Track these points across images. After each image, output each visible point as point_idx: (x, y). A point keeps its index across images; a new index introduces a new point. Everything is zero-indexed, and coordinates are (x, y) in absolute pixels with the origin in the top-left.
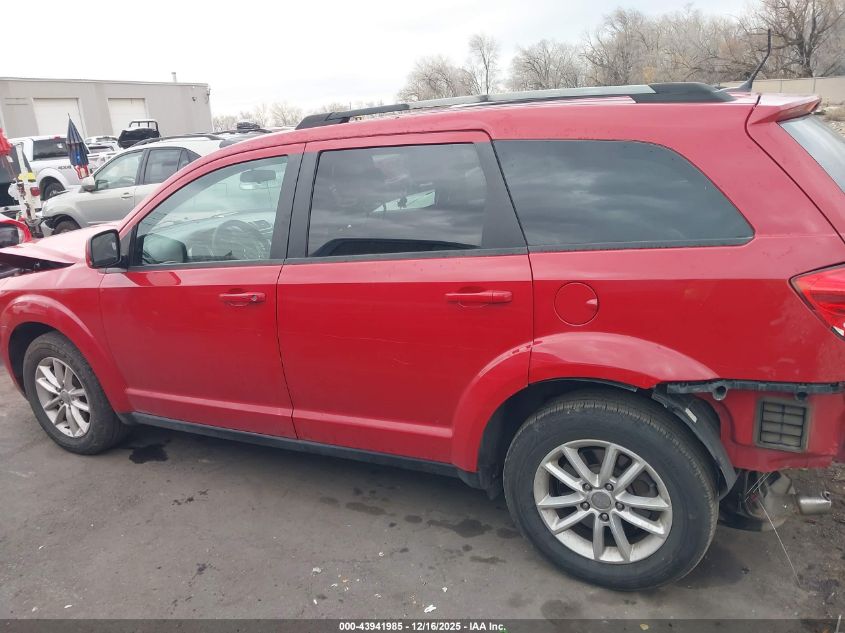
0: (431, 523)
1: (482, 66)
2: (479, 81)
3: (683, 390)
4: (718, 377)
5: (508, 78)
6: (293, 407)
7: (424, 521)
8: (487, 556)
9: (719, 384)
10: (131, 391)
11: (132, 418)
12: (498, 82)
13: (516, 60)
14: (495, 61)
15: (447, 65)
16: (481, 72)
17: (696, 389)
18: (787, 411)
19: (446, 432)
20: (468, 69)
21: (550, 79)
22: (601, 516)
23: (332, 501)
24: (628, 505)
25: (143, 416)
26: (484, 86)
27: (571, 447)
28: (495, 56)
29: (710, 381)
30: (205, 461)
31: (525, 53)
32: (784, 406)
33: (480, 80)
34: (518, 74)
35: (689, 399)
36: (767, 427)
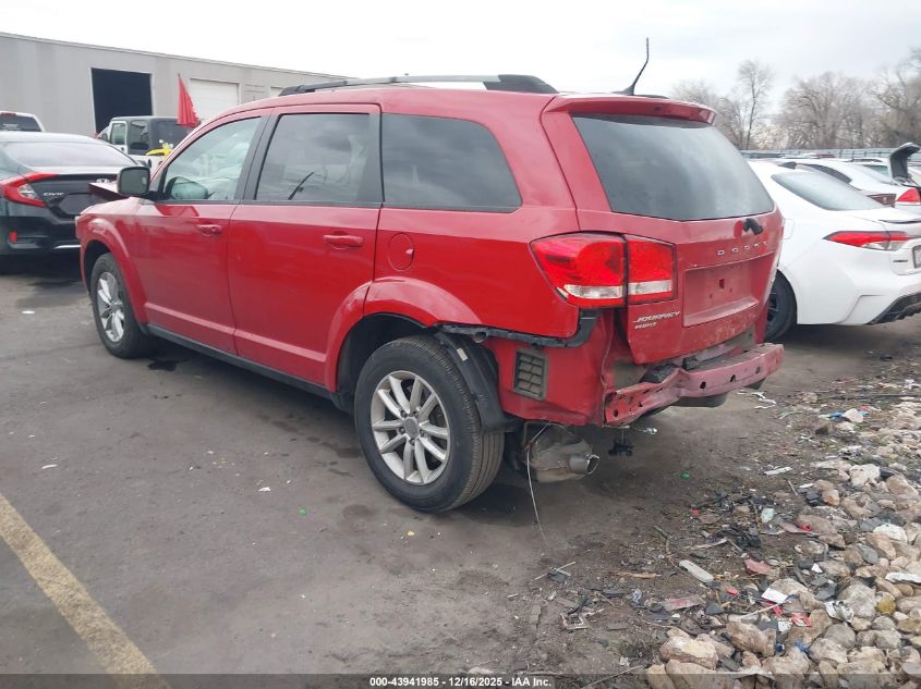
0: (324, 444)
1: (749, 97)
2: (742, 113)
3: (453, 330)
4: (479, 322)
5: (777, 113)
6: (236, 326)
7: (321, 442)
8: (342, 471)
9: (482, 330)
10: (149, 305)
11: (147, 329)
12: (765, 117)
13: (790, 93)
14: (767, 92)
15: (710, 92)
16: (747, 103)
17: (463, 331)
18: (534, 362)
19: (321, 357)
20: (732, 99)
21: (829, 119)
22: (410, 441)
23: (266, 418)
24: (426, 432)
25: (156, 328)
26: (747, 119)
27: (393, 376)
28: (767, 87)
29: (475, 326)
30: (199, 377)
31: (803, 85)
32: (533, 358)
33: (744, 114)
34: (790, 109)
35: (462, 340)
36: (522, 376)
